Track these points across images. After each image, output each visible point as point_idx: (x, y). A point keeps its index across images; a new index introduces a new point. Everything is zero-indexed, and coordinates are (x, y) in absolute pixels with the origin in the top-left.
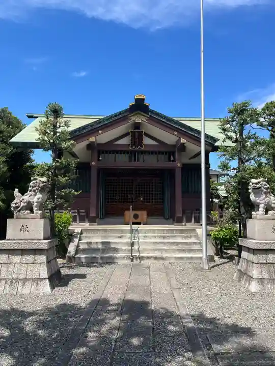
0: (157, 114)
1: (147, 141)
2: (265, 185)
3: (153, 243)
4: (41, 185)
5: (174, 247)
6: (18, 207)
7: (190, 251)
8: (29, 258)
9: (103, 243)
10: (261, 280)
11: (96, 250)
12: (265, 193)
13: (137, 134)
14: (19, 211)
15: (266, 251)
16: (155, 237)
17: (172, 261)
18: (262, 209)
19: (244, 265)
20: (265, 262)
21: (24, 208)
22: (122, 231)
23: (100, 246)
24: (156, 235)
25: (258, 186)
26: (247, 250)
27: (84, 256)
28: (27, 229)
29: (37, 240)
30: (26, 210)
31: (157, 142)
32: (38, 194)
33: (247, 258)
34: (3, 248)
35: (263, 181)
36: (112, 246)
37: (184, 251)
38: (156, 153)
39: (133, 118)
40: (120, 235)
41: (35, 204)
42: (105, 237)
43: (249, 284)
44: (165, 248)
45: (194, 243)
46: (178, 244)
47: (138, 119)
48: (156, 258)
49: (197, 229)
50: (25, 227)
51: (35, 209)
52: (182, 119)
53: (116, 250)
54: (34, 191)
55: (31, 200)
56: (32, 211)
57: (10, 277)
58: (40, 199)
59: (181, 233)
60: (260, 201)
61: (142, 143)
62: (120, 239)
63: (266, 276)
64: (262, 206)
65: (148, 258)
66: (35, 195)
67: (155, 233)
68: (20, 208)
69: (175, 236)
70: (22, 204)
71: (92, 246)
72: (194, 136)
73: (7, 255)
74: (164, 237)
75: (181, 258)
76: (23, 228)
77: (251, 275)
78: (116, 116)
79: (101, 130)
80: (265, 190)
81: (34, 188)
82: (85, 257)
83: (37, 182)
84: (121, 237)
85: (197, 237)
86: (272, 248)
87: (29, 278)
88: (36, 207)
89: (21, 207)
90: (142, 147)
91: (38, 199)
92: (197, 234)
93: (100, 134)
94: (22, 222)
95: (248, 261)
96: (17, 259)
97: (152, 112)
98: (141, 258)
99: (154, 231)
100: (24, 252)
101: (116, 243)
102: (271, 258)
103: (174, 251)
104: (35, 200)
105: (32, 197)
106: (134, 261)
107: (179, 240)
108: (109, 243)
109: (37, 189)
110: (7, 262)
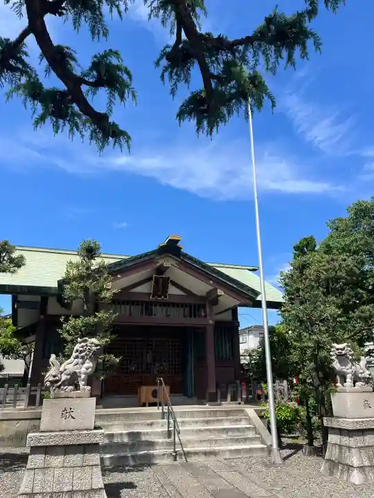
0: (191, 258)
1: (173, 290)
2: (350, 351)
3: (197, 430)
4: (94, 348)
5: (224, 436)
6: (57, 381)
7: (246, 440)
8: (76, 459)
9: (130, 435)
10: (362, 468)
11: (122, 446)
12: (350, 360)
13: (161, 281)
14: (59, 387)
15: (362, 432)
16: (196, 422)
17: (227, 456)
18: (350, 381)
19: (336, 451)
20: (362, 445)
21: (66, 383)
22: (150, 415)
23: (126, 440)
24: (197, 419)
25: (343, 352)
26: (338, 432)
27: (108, 456)
28: (72, 414)
29: (87, 430)
30: (69, 385)
31: (184, 292)
32: (88, 361)
33: (338, 443)
34: (39, 445)
35: (348, 346)
36: (143, 438)
37: (237, 441)
38: (182, 306)
39: (161, 262)
40: (149, 422)
41: (83, 376)
42: (129, 426)
43: (349, 476)
44: (212, 437)
45: (247, 428)
46: (226, 430)
47: (167, 262)
48: (206, 453)
49: (246, 409)
50: (69, 410)
51: (81, 383)
52: (217, 265)
53: (151, 444)
54: (83, 357)
55: (77, 371)
56: (77, 387)
57: (49, 490)
58: (90, 369)
59: (227, 416)
60: (347, 369)
61: (167, 292)
62: (149, 427)
63: (367, 463)
64: (349, 376)
65: (196, 453)
66: (83, 363)
67: (193, 417)
68: (60, 383)
69: (222, 420)
70: (64, 377)
71: (115, 440)
72: (233, 287)
73: (44, 456)
74: (207, 422)
75: (237, 451)
76: (67, 413)
77: (349, 463)
78: (141, 257)
79: (120, 274)
80: (350, 357)
81: (84, 354)
82: (110, 458)
83: (87, 345)
84: (151, 424)
85: (249, 420)
86: (369, 427)
87: (77, 489)
88: (83, 380)
89: (62, 381)
90: (166, 297)
91: (87, 369)
92: (247, 415)
93: (119, 278)
94: (65, 403)
95: (341, 446)
96: (56, 460)
97: (185, 255)
98: (187, 454)
99: (192, 414)
100: (68, 449)
101: (147, 433)
102: (370, 439)
103: (225, 441)
104: (83, 370)
105: (78, 366)
106: (178, 459)
107: (227, 425)
108: (139, 434)
109: (86, 354)
110: (43, 466)
